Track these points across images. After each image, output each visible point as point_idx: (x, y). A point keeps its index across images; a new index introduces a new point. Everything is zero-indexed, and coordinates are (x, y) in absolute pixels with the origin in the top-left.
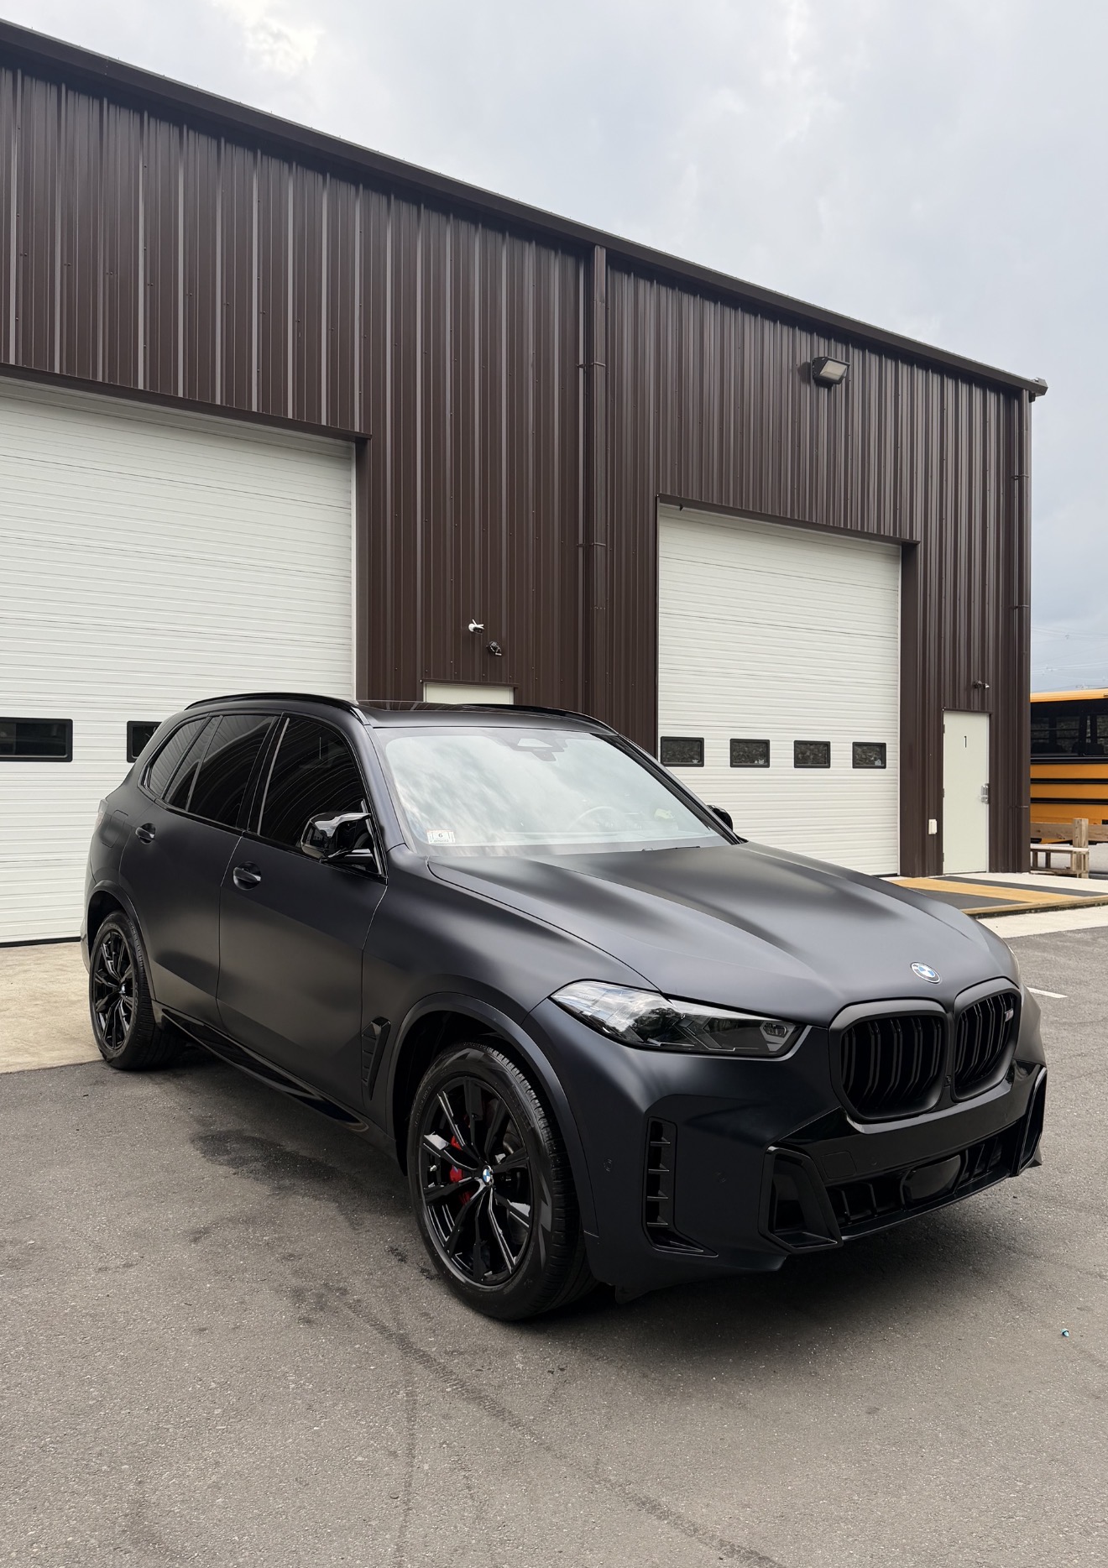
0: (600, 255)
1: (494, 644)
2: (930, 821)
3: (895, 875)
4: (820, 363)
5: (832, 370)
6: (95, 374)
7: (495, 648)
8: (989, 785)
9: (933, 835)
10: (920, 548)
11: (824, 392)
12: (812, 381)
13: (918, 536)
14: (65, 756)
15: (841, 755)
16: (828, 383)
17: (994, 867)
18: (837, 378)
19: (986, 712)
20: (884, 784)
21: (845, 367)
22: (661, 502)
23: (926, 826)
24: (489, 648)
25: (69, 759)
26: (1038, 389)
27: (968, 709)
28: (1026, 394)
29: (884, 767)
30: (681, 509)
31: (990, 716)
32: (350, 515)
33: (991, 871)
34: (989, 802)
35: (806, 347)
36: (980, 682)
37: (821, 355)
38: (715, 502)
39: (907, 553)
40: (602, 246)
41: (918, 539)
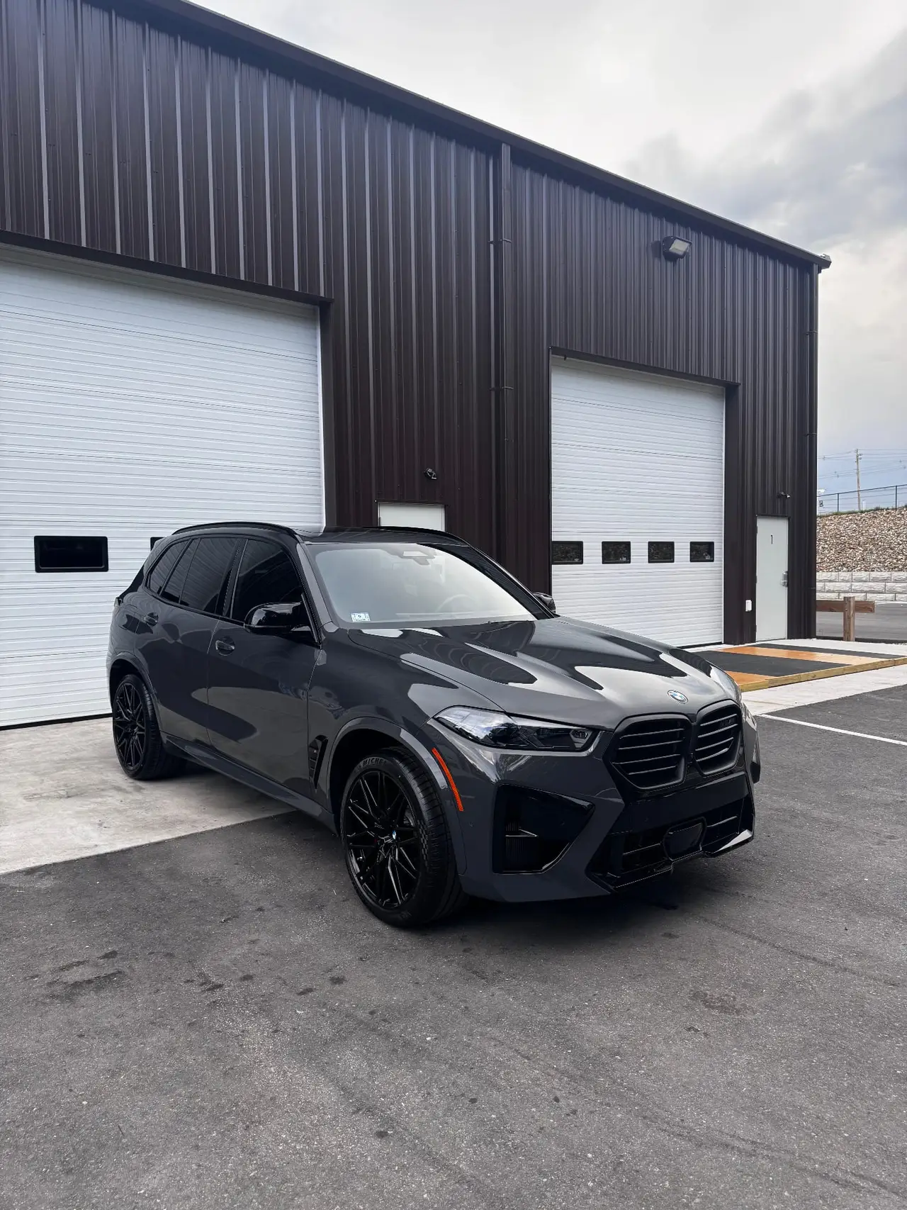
0: (506, 151)
1: (430, 470)
2: (747, 601)
3: (720, 643)
4: (669, 241)
5: (679, 247)
6: (114, 248)
7: (431, 474)
8: (788, 572)
9: (748, 612)
10: (740, 388)
11: (670, 264)
12: (663, 257)
13: (739, 380)
14: (103, 567)
15: (682, 552)
16: (673, 258)
17: (791, 635)
18: (681, 253)
19: (786, 517)
20: (712, 574)
21: (687, 245)
22: (552, 354)
23: (744, 605)
24: (426, 473)
25: (106, 569)
26: (825, 263)
27: (774, 515)
28: (815, 267)
29: (713, 561)
30: (565, 359)
31: (789, 520)
32: (317, 366)
33: (788, 638)
34: (788, 586)
35: (658, 229)
36: (783, 493)
37: (669, 235)
38: (592, 353)
39: (730, 393)
40: (507, 144)
41: (739, 382)
